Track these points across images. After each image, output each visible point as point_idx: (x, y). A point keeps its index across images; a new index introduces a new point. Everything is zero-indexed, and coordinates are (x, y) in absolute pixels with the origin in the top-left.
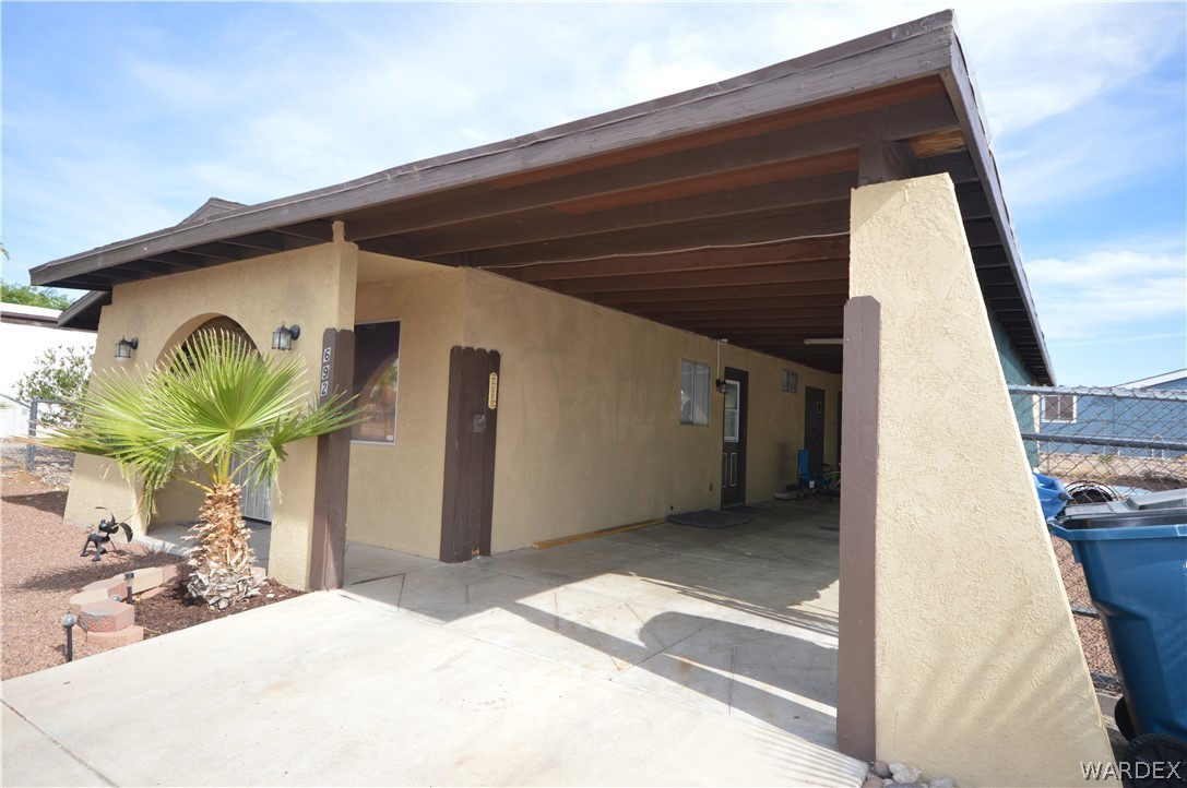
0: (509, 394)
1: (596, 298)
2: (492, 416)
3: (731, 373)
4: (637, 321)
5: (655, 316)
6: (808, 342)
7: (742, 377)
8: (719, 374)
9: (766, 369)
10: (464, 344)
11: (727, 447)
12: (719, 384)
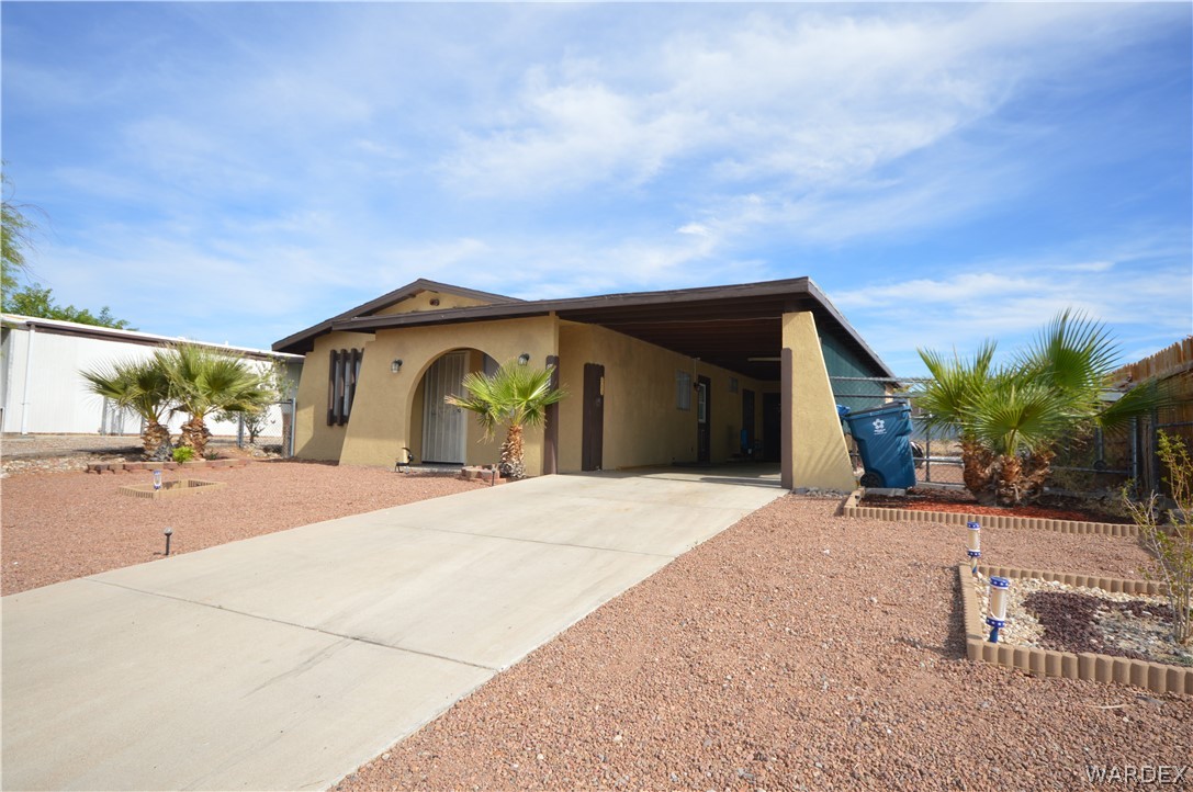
0: (609, 387)
1: (641, 337)
2: (602, 398)
3: (702, 379)
4: (656, 347)
5: (665, 345)
6: (750, 359)
7: (707, 381)
8: (695, 380)
9: (721, 377)
10: (591, 362)
11: (700, 425)
12: (695, 385)
